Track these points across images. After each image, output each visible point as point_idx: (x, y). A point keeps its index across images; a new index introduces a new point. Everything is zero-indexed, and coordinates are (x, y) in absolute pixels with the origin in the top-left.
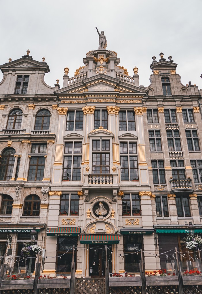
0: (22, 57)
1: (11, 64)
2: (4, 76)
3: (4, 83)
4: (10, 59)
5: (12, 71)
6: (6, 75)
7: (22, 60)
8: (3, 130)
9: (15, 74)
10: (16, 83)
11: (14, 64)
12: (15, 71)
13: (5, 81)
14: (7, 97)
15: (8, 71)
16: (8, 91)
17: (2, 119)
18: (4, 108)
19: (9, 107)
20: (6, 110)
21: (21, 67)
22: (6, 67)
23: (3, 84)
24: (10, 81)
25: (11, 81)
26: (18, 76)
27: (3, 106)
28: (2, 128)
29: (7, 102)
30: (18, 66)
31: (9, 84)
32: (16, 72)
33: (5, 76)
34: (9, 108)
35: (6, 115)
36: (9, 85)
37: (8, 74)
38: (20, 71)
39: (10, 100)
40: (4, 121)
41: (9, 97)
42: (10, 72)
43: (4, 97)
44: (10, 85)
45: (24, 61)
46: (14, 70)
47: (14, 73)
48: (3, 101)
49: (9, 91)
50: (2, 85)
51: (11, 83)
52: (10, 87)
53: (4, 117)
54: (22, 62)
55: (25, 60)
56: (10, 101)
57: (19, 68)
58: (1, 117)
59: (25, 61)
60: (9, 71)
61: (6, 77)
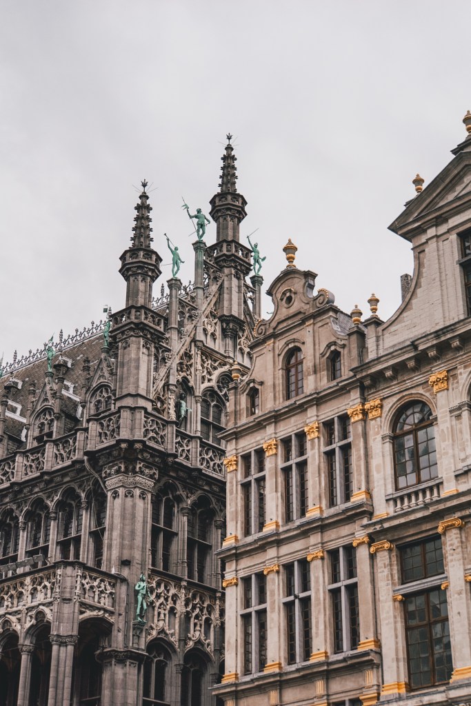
0: (454, 152)
1: (425, 200)
2: (415, 257)
3: (423, 280)
4: (418, 181)
5: (437, 225)
6: (421, 248)
7: (455, 168)
8: (466, 469)
9: (449, 231)
10: (461, 265)
11: (435, 195)
12: (446, 220)
13: (424, 275)
14: (443, 339)
15: (421, 230)
16: (443, 311)
17: (452, 426)
18: (448, 380)
19: (462, 370)
20: (455, 385)
21: (458, 199)
22: (411, 220)
23: (420, 287)
24: (440, 268)
25: (442, 266)
26: (458, 234)
27: (441, 376)
28: (463, 460)
29: (450, 355)
30: (451, 197)
31: (438, 279)
32: (450, 221)
33: (419, 251)
34: (465, 376)
35: (459, 408)
36: (439, 283)
37: (427, 242)
38: (462, 215)
39: (456, 343)
40: (461, 432)
41: (449, 336)
42: (431, 232)
43: (435, 342)
44: (444, 283)
45: (463, 168)
46: (440, 220)
47: (443, 229)
48: (436, 358)
49: (446, 308)
50: (419, 291)
51: (443, 275)
52: (445, 291)
53: (459, 417)
54: (458, 173)
55: (467, 163)
56: (458, 349)
57: (454, 205)
58: (448, 418)
59: (466, 166)
60: (425, 231)
61: (421, 255)
